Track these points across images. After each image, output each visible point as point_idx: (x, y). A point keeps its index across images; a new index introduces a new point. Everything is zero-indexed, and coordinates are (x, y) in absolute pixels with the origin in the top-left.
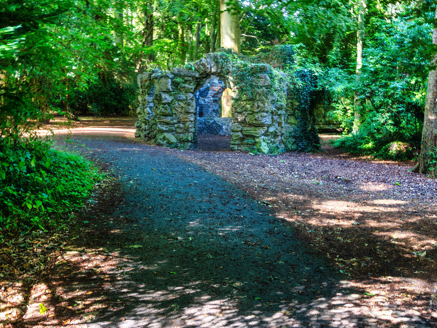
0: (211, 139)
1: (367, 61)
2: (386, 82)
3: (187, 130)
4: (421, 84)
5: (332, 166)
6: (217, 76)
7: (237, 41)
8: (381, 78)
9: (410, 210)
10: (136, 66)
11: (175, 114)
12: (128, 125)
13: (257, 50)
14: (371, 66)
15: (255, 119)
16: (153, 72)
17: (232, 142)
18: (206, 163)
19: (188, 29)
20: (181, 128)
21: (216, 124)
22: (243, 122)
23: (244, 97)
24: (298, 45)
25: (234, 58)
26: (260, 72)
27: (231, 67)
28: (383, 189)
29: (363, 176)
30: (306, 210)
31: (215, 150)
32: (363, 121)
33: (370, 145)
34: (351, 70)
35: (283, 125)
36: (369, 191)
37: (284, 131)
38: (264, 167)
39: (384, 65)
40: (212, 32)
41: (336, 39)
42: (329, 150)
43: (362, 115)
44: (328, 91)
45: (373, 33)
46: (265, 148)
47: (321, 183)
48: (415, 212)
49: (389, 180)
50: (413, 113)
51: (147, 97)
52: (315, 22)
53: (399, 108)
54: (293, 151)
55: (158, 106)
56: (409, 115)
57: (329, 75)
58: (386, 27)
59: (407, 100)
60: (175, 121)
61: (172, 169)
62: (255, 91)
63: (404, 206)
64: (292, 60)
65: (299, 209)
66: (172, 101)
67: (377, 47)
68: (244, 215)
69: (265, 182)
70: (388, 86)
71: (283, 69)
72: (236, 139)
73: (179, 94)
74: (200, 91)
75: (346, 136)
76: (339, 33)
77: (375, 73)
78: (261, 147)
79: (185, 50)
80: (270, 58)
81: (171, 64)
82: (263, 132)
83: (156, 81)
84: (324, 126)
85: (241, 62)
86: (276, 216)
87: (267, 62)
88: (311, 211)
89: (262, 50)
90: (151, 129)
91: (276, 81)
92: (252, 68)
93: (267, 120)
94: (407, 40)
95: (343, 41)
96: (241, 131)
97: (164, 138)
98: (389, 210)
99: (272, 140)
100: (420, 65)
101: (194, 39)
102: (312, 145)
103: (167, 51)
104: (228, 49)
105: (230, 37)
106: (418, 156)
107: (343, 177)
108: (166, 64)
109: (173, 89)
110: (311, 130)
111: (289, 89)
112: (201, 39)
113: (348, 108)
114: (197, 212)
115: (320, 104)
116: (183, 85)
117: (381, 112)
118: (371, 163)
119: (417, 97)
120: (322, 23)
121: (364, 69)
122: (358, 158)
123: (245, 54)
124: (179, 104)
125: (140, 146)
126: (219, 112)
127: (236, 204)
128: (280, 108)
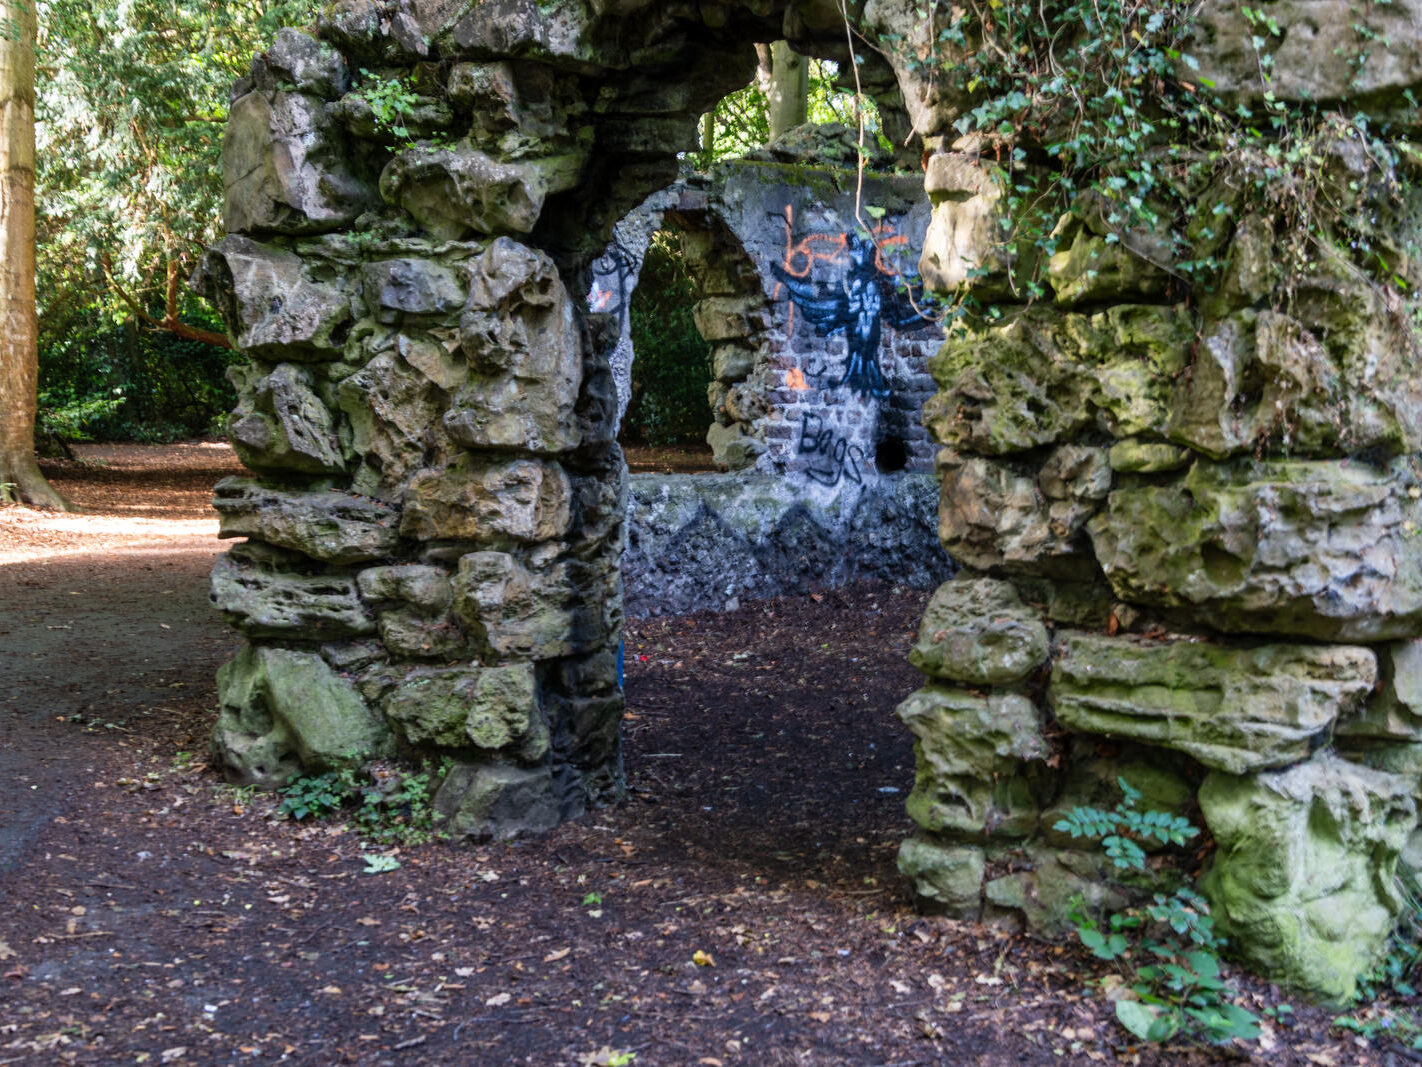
11: (373, 460)
15: (1212, 553)
20: (422, 611)
46: (1334, 912)
66: (340, 329)
72: (964, 779)
73: (394, 252)
78: (1284, 913)
82: (1315, 718)
96: (1036, 684)
97: (262, 707)
109: (336, 200)
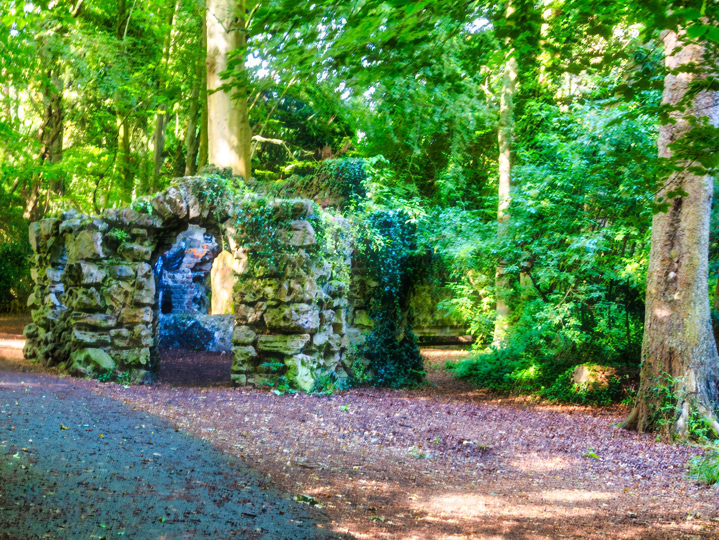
0: (189, 360)
1: (520, 192)
2: (563, 236)
3: (136, 342)
4: (638, 242)
5: (450, 418)
6: (202, 226)
7: (243, 149)
8: (552, 228)
9: (621, 511)
10: (25, 205)
11: (112, 307)
12: (8, 332)
13: (286, 169)
14: (530, 202)
15: (285, 318)
16: (64, 217)
17: (235, 368)
18: (179, 414)
19: (139, 126)
20: (124, 338)
21: (200, 328)
22: (259, 325)
23: (260, 271)
24: (374, 160)
25: (238, 187)
26: (294, 217)
27: (231, 206)
28: (562, 466)
29: (517, 440)
30: (398, 513)
31: (198, 385)
32: (515, 321)
33: (532, 372)
34: (489, 211)
35: (344, 330)
36: (531, 472)
37: (345, 343)
38: (304, 421)
39: (557, 202)
40: (189, 133)
41: (455, 147)
42: (443, 383)
43: (513, 308)
44: (439, 256)
45: (532, 132)
46: (306, 379)
47: (428, 454)
48: (632, 517)
49: (573, 446)
50: (621, 302)
51: (50, 272)
52: (409, 111)
53: (591, 291)
54: (365, 385)
55: (74, 291)
56: (614, 307)
57: (441, 223)
58: (560, 122)
59: (609, 275)
60: (111, 323)
61: (105, 427)
62: (282, 258)
63: (608, 502)
64: (362, 192)
65: (382, 512)
66: (104, 280)
67: (541, 164)
68: (264, 526)
69: (307, 453)
70: (568, 245)
71: (342, 210)
72: (242, 361)
73: (119, 264)
74: (164, 258)
75: (481, 352)
76: (460, 133)
77: (540, 217)
78: (298, 378)
79: (132, 169)
80: (314, 188)
81: (101, 200)
82: (302, 346)
83: (69, 237)
84: (432, 331)
85: (252, 194)
86: (331, 527)
87: (310, 197)
88: (407, 517)
89: (297, 171)
90: (58, 341)
91: (328, 236)
92: (276, 210)
93: (310, 319)
94: (604, 150)
95: (469, 150)
96: (254, 344)
97: (88, 360)
98: (576, 512)
99: (322, 362)
100: (634, 202)
101: (152, 147)
102: (406, 373)
103: (93, 173)
104: (225, 169)
105: (229, 142)
106: (633, 395)
107: (475, 441)
108: (90, 200)
109: (106, 253)
110: (404, 340)
111: (355, 253)
112: (166, 147)
113: (482, 292)
114: (161, 520)
115: (422, 283)
116: (129, 246)
117: (552, 301)
118: (535, 411)
119: (629, 269)
120: (425, 112)
121: (515, 210)
122: (506, 400)
123: (260, 178)
124: (119, 286)
125: (34, 378)
126: (207, 303)
127: (245, 502)
128: (336, 294)
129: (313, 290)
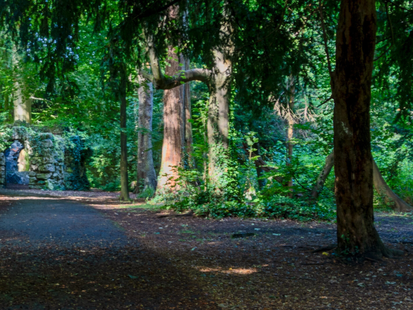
6: (19, 141)
15: (44, 168)
17: (30, 184)
21: (16, 176)
22: (36, 171)
23: (37, 154)
25: (30, 130)
26: (46, 138)
27: (28, 135)
35: (63, 172)
37: (63, 177)
62: (43, 151)
71: (61, 135)
72: (32, 181)
80: (54, 128)
87: (51, 133)
91: (57, 144)
92: (41, 136)
93: (52, 169)
96: (36, 176)
99: (56, 182)
111: (66, 149)
128: (60, 161)
129: (52, 160)
